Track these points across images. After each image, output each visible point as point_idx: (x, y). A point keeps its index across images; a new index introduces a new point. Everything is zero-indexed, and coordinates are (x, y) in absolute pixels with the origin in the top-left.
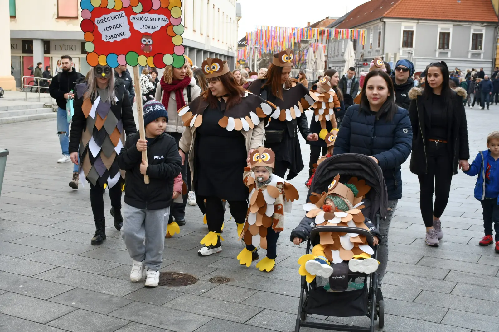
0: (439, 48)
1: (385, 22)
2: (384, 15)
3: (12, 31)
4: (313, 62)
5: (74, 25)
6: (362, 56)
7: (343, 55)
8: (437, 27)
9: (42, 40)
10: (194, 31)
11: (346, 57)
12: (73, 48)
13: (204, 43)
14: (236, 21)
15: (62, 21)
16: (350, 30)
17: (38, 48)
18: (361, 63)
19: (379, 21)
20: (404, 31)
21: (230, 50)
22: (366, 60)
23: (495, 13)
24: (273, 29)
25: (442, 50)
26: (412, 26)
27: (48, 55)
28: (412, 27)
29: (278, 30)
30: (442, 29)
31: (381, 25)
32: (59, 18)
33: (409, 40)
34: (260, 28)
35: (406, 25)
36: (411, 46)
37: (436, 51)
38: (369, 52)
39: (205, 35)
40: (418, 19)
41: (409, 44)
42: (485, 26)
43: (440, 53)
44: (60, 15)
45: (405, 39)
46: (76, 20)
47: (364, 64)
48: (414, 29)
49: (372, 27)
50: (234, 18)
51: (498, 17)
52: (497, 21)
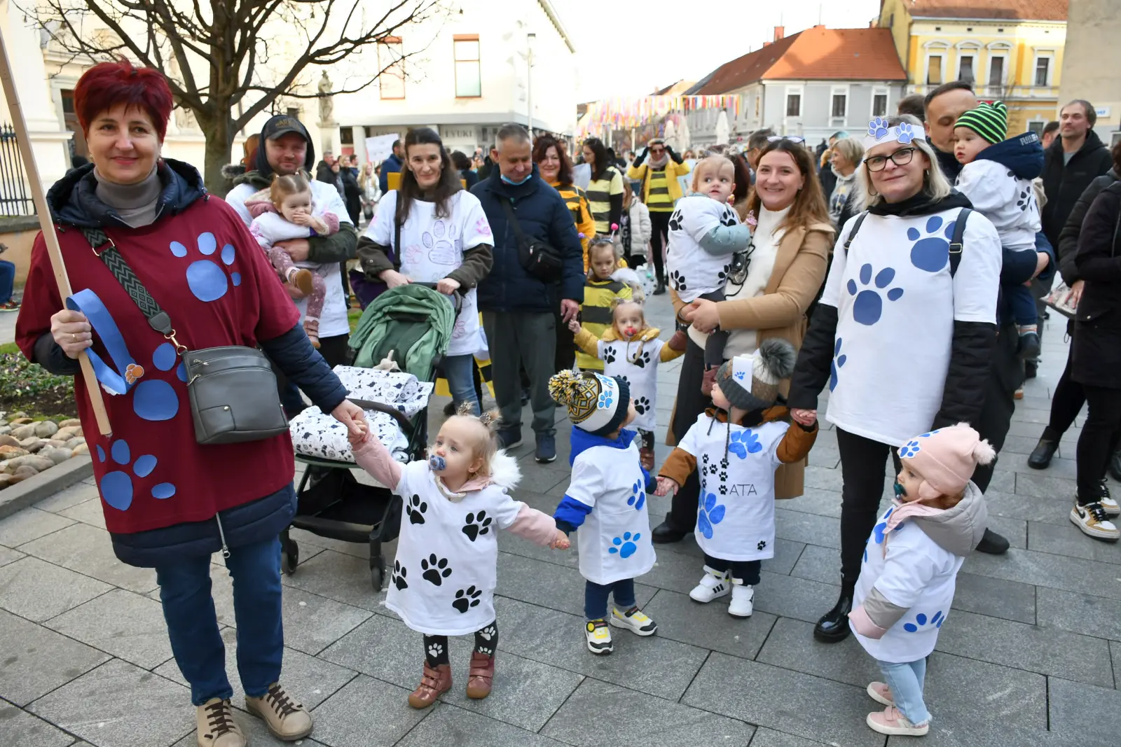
0: (833, 115)
1: (764, 85)
2: (763, 76)
5: (400, 107)
6: (734, 129)
7: (714, 128)
8: (829, 89)
9: (364, 127)
18: (733, 138)
19: (756, 83)
20: (789, 96)
22: (739, 134)
23: (902, 68)
25: (836, 118)
26: (797, 88)
28: (798, 90)
31: (759, 88)
32: (382, 99)
33: (795, 106)
35: (791, 88)
36: (798, 114)
37: (827, 120)
38: (745, 124)
40: (806, 80)
41: (795, 111)
42: (890, 85)
43: (835, 122)
44: (384, 96)
45: (790, 104)
46: (403, 101)
47: (738, 139)
48: (802, 93)
49: (747, 92)
51: (906, 73)
52: (904, 78)
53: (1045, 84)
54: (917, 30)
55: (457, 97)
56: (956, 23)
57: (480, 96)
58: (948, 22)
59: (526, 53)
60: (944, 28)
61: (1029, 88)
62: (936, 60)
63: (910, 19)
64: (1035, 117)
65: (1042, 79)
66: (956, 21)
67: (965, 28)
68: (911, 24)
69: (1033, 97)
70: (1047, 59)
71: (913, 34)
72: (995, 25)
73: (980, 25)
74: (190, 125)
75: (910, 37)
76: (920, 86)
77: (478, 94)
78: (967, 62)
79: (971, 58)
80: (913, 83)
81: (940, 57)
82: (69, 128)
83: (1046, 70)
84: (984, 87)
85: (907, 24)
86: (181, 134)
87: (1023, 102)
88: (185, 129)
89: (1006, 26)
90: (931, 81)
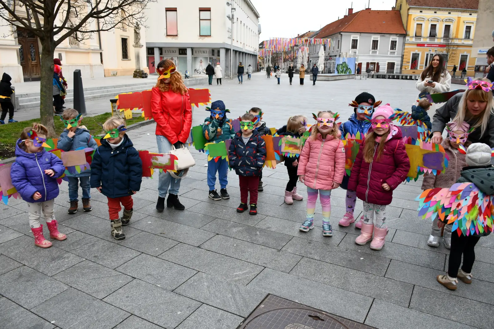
0: (372, 49)
1: (342, 35)
2: (341, 30)
3: (147, 43)
4: (301, 58)
5: (175, 39)
6: (328, 54)
7: (318, 53)
8: (371, 37)
9: (159, 48)
10: (237, 41)
11: (320, 54)
12: (175, 52)
13: (242, 48)
14: (258, 35)
15: (169, 38)
16: (322, 39)
17: (157, 52)
18: (328, 58)
19: (338, 34)
20: (352, 40)
21: (255, 51)
22: (331, 56)
23: (404, 29)
24: (279, 39)
25: (373, 50)
27: (161, 56)
28: (357, 37)
29: (282, 40)
30: (374, 38)
31: (339, 36)
32: (167, 35)
33: (355, 45)
34: (272, 39)
35: (353, 36)
36: (356, 48)
37: (370, 51)
38: (333, 52)
39: (243, 43)
40: (361, 33)
41: (355, 47)
42: (398, 36)
43: (373, 52)
44: (168, 34)
45: (353, 43)
46: (176, 37)
47: (330, 59)
48: (358, 39)
49: (334, 37)
50: (257, 33)
51: (406, 31)
52: (405, 33)
53: (469, 38)
54: (411, 12)
55: (200, 36)
56: (429, 9)
57: (210, 36)
58: (425, 9)
59: (231, 17)
60: (424, 11)
61: (461, 39)
62: (420, 25)
63: (408, 7)
64: (464, 52)
65: (468, 35)
66: (430, 8)
67: (433, 12)
68: (409, 9)
69: (463, 44)
70: (470, 27)
71: (410, 14)
72: (447, 11)
73: (440, 10)
74: (76, 44)
75: (408, 15)
76: (412, 37)
77: (210, 35)
78: (433, 27)
79: (435, 25)
80: (409, 36)
81: (422, 24)
82: (20, 43)
83: (470, 31)
84: (441, 38)
85: (407, 9)
86: (72, 48)
87: (458, 46)
88: (73, 46)
89: (452, 11)
90: (417, 35)
